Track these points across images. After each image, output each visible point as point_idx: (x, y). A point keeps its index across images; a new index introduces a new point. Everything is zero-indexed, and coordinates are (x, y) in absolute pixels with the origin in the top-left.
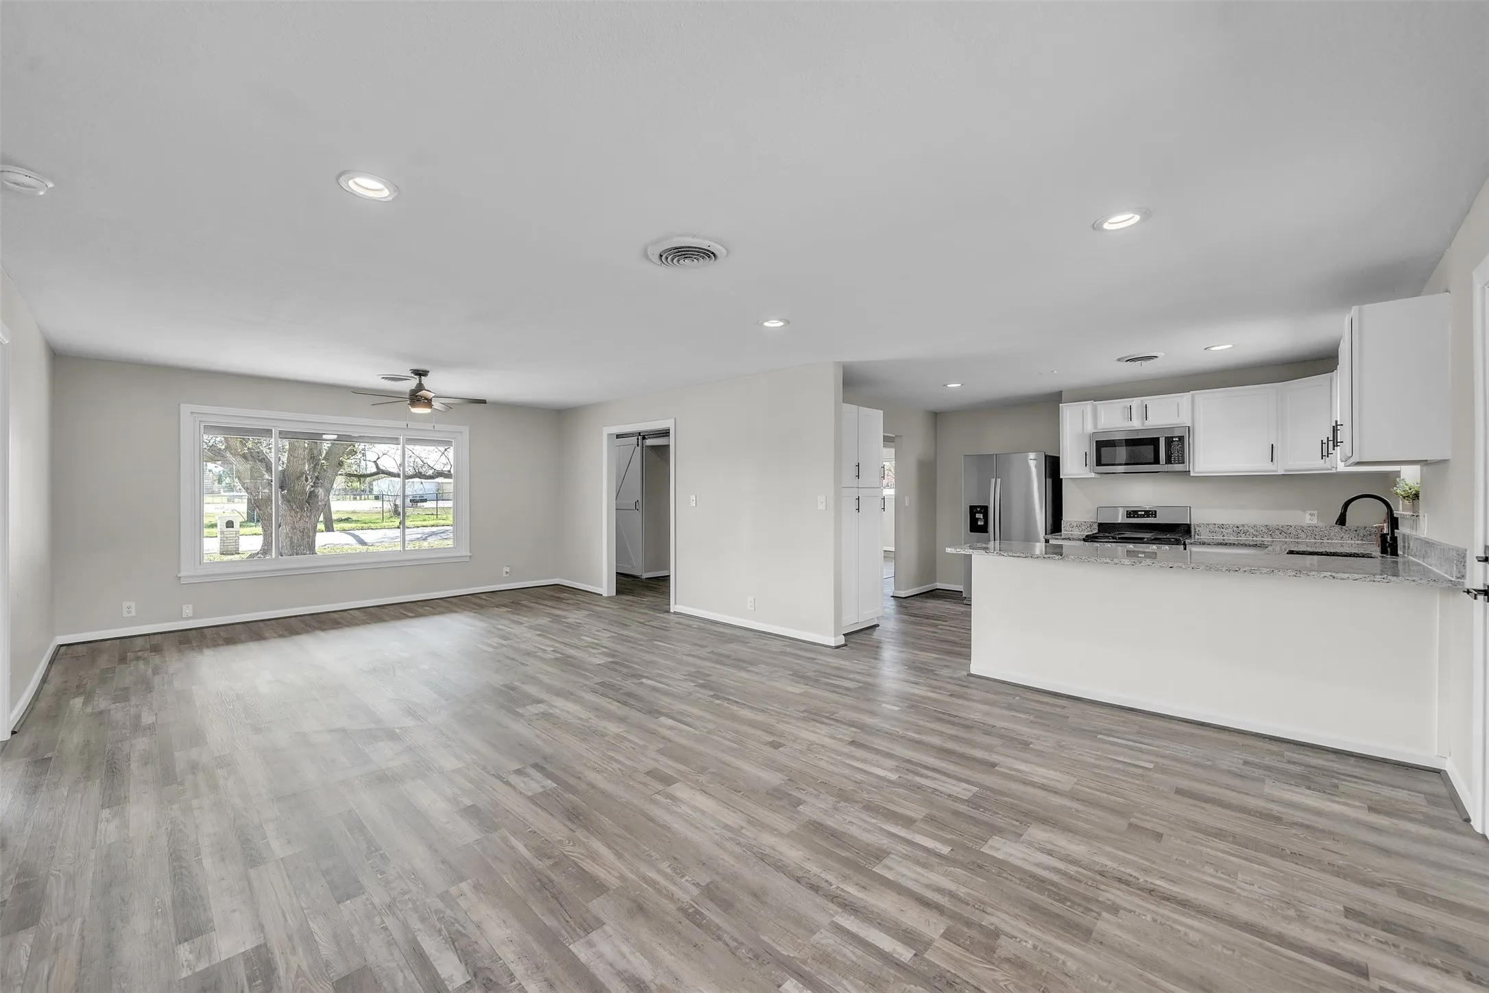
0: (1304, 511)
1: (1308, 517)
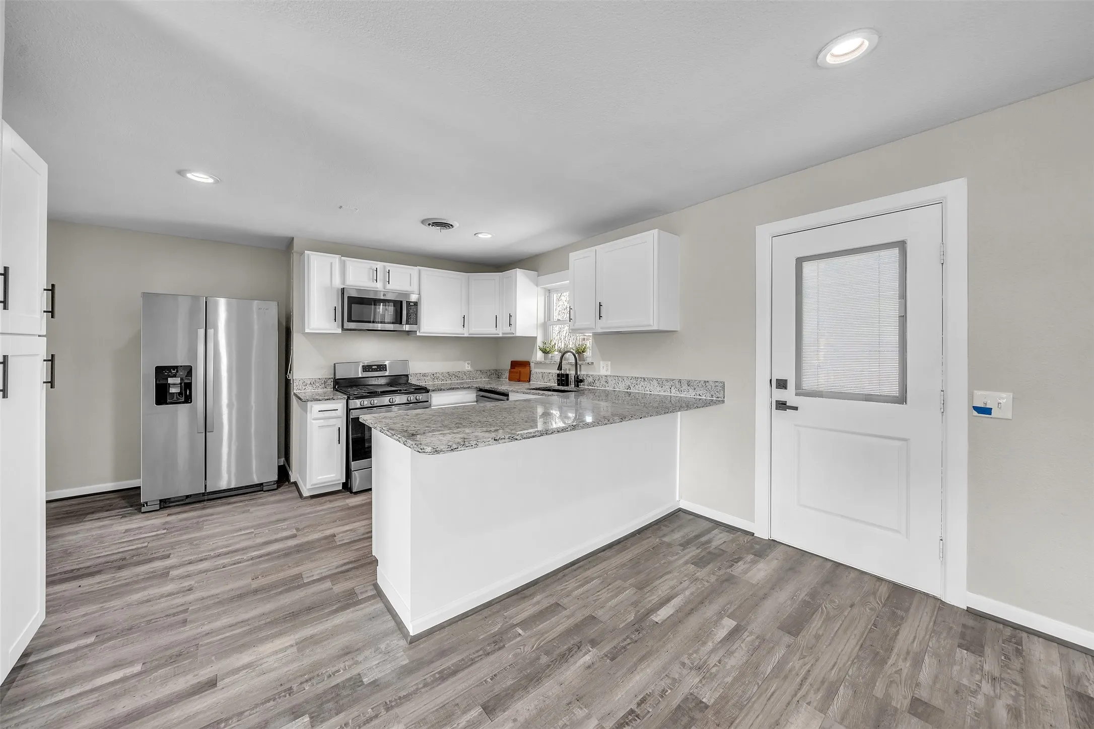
0: (465, 361)
1: (467, 365)
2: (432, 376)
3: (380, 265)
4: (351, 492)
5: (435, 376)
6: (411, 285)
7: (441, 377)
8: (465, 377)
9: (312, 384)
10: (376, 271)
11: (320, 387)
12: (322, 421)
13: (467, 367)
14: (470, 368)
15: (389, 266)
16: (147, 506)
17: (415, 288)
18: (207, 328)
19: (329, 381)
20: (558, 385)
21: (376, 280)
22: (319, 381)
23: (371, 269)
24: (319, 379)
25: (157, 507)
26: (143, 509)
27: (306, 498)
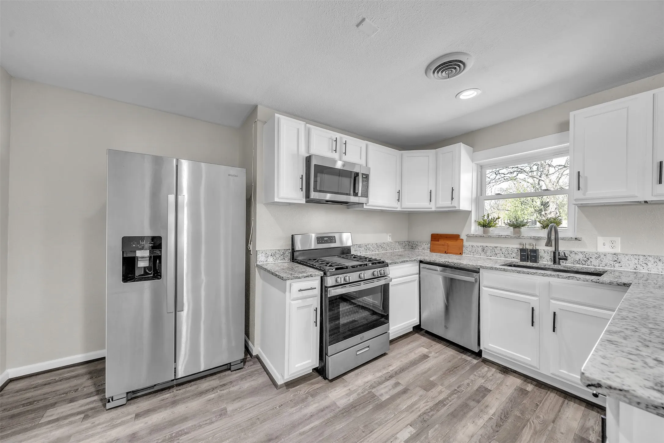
2: (365, 247)
3: (338, 135)
4: (325, 378)
5: (367, 247)
6: (361, 159)
7: (371, 248)
8: (388, 248)
9: (273, 255)
10: (336, 141)
11: (279, 258)
12: (300, 301)
13: (388, 238)
14: (390, 240)
15: (345, 138)
16: (112, 400)
17: (363, 162)
18: (178, 194)
19: (287, 253)
20: (522, 260)
21: (336, 150)
22: (278, 252)
23: (331, 138)
24: (279, 250)
25: (124, 401)
26: (109, 406)
27: (281, 386)
